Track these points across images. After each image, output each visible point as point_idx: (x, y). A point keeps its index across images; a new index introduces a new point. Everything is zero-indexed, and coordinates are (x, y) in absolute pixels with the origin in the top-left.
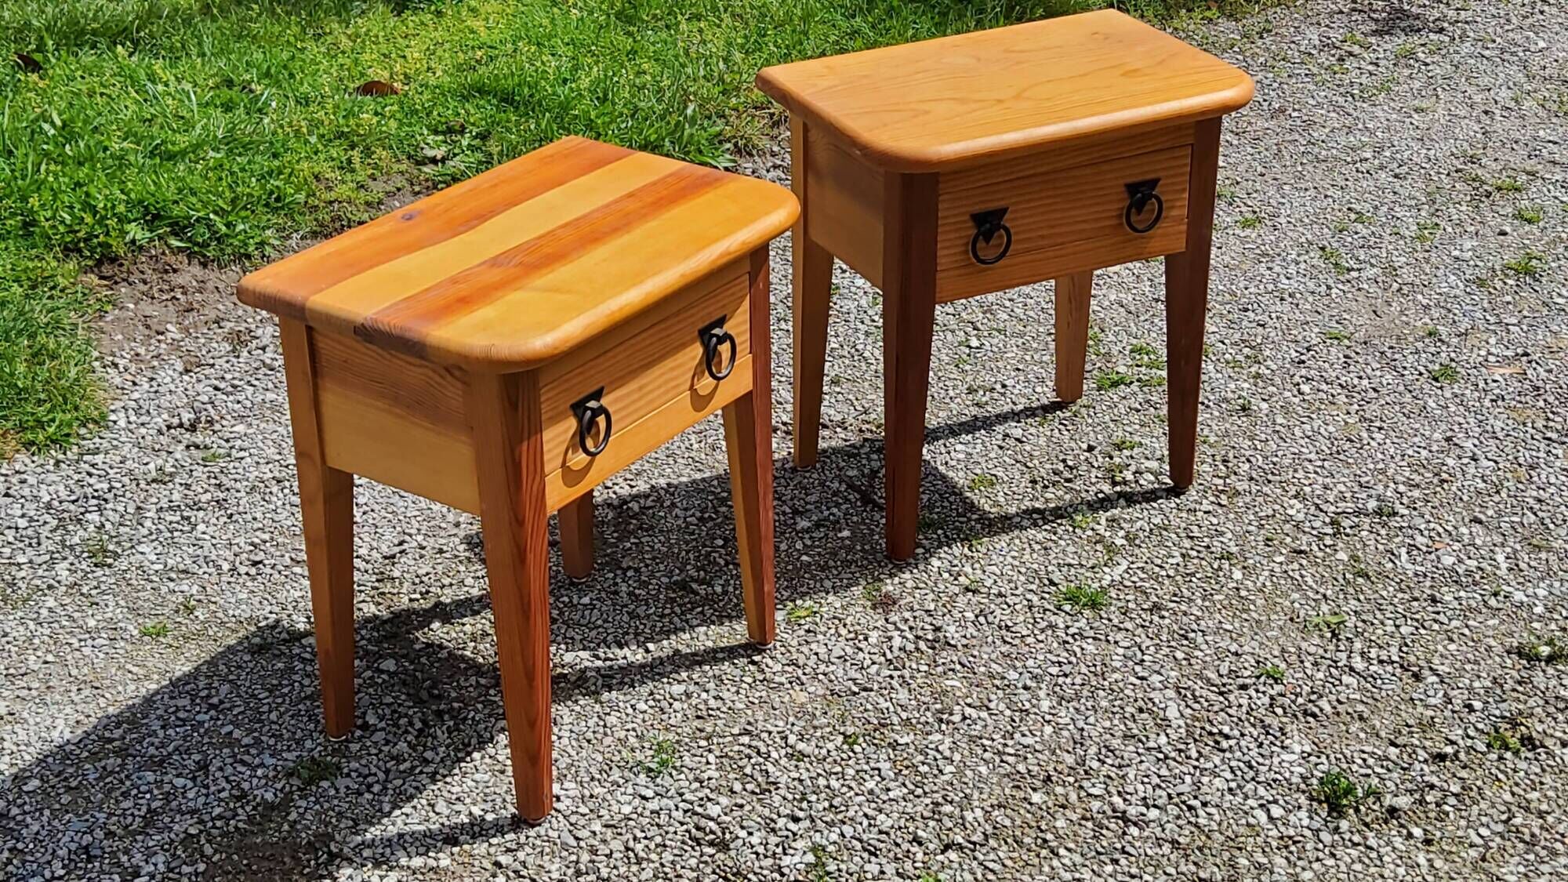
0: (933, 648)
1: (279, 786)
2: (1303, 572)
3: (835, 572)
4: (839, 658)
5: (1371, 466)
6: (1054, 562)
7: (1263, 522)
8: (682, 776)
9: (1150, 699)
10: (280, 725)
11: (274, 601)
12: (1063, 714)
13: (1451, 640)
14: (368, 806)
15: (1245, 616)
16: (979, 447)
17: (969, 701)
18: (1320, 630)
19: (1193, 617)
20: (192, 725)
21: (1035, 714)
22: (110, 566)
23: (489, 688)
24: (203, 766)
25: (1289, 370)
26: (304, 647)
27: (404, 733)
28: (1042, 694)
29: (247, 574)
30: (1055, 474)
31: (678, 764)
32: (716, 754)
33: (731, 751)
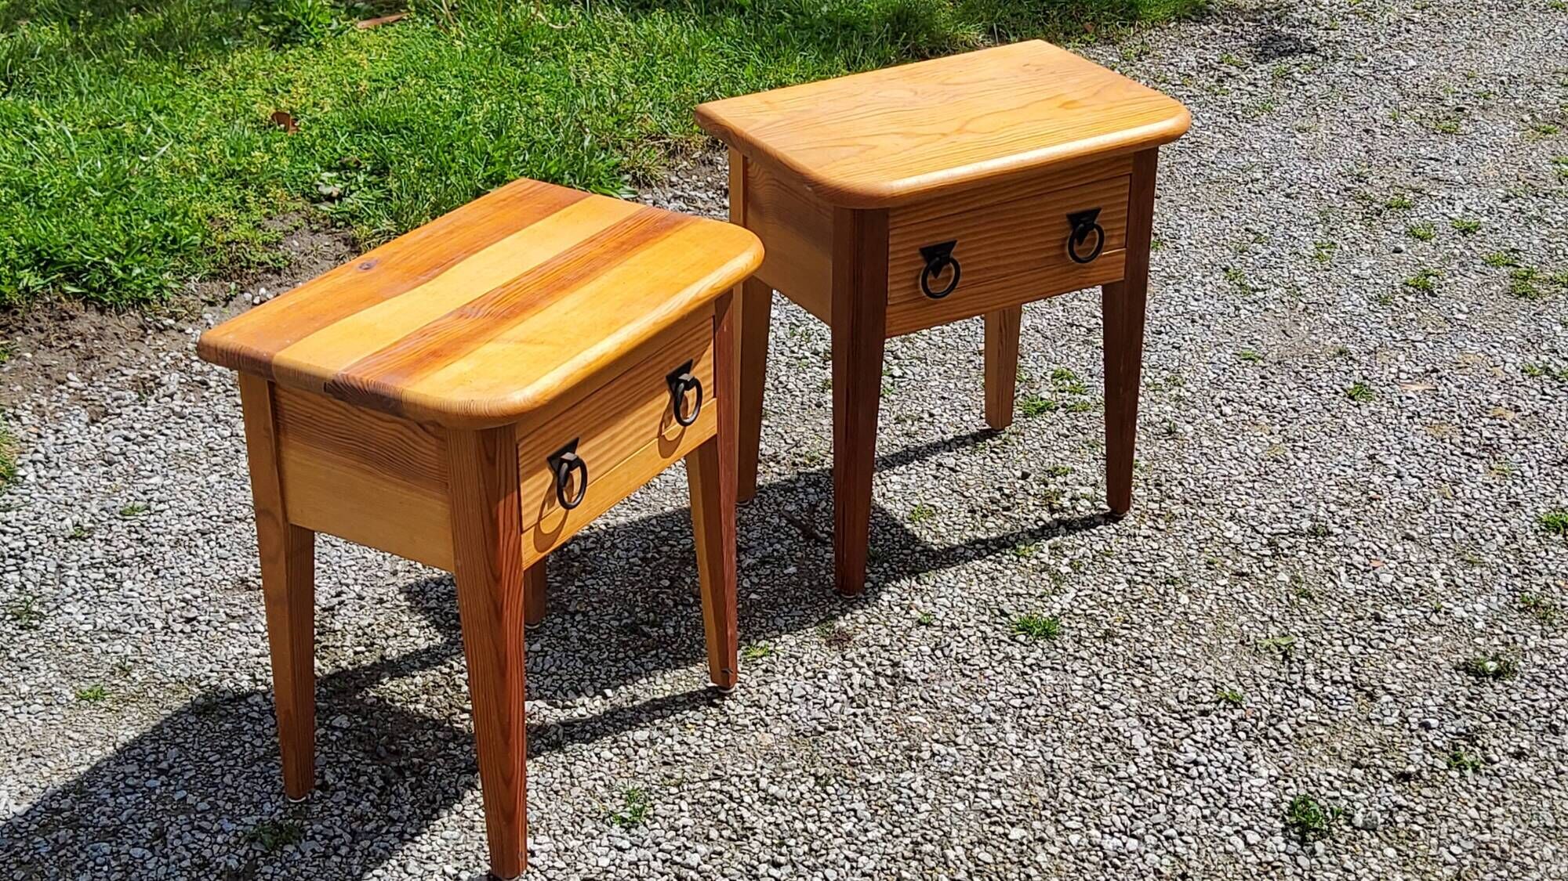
0: (894, 684)
1: (242, 852)
2: (1248, 594)
3: (786, 610)
4: (800, 697)
5: (1301, 486)
6: (1003, 592)
7: (1202, 545)
8: (657, 825)
9: (1114, 728)
10: (236, 789)
11: (214, 659)
12: (1031, 747)
13: (1399, 658)
14: (336, 870)
15: (1196, 640)
16: (914, 477)
17: (936, 736)
18: (1272, 652)
19: (1145, 644)
20: (143, 792)
21: (1003, 747)
22: (36, 628)
23: (449, 741)
24: (160, 834)
25: (1208, 391)
26: (251, 706)
27: (365, 791)
28: (1007, 727)
29: (182, 631)
30: (993, 502)
31: (650, 813)
32: (688, 800)
33: (703, 797)
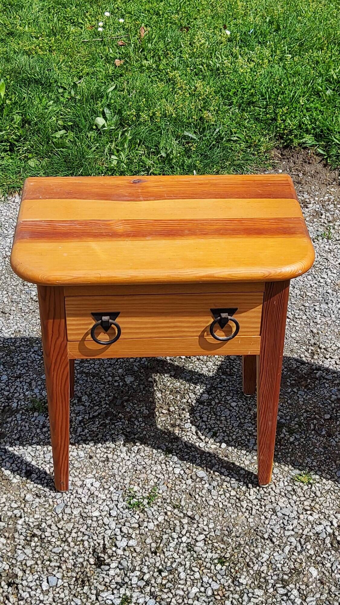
1: (23, 403)
8: (138, 517)
14: (32, 435)
23: (143, 417)
24: (19, 377)
27: (88, 413)
31: (146, 509)
32: (166, 518)
33: (173, 521)
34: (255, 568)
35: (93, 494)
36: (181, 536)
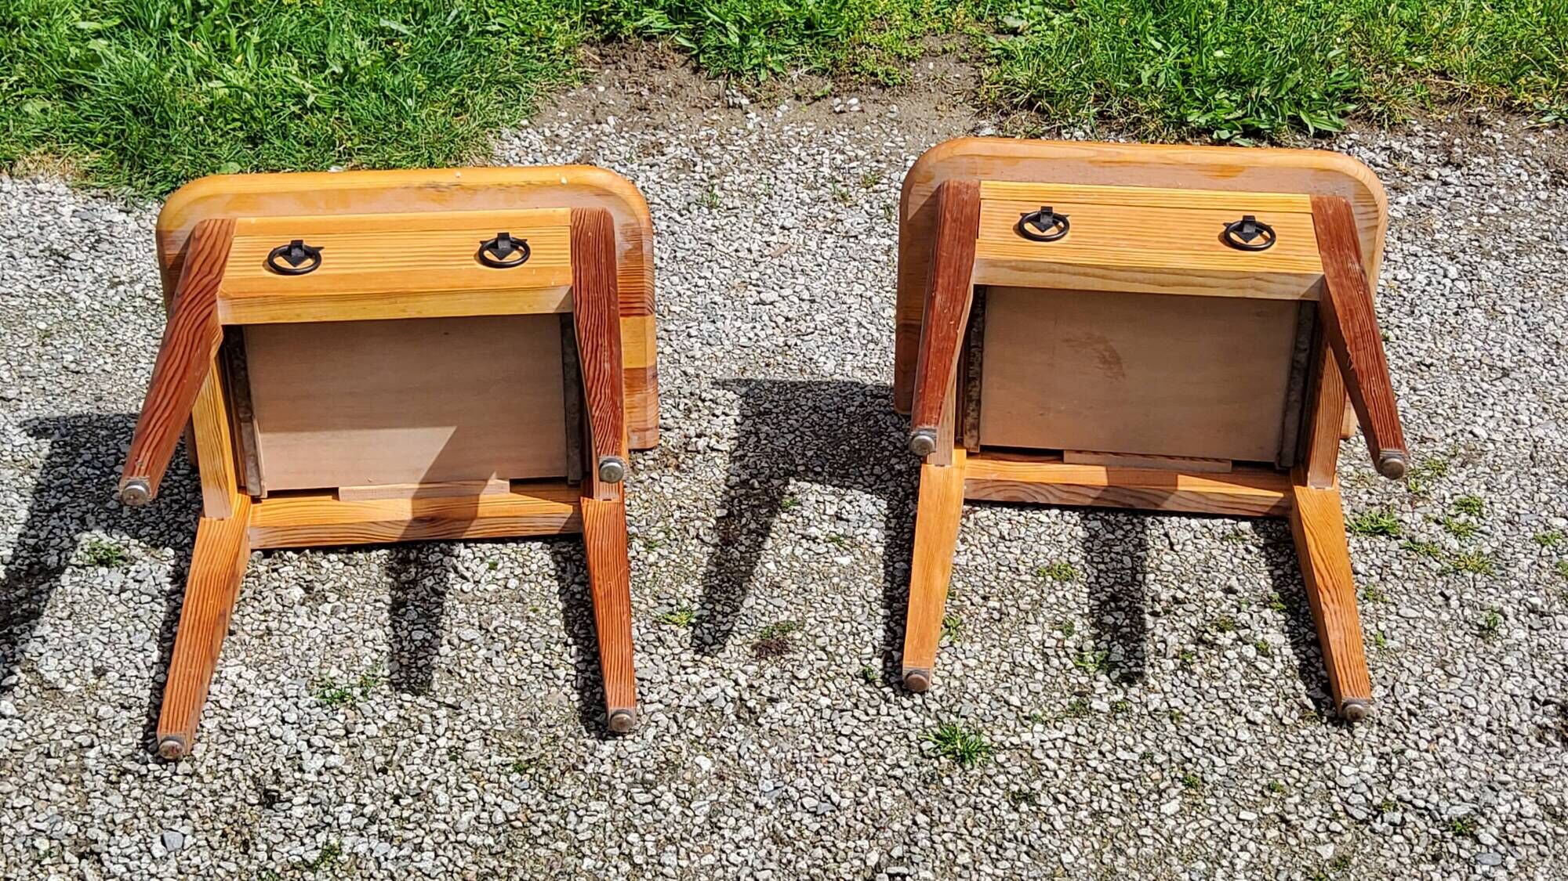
31: (358, 704)
32: (402, 712)
33: (417, 717)
34: (589, 769)
35: (244, 691)
36: (435, 737)
